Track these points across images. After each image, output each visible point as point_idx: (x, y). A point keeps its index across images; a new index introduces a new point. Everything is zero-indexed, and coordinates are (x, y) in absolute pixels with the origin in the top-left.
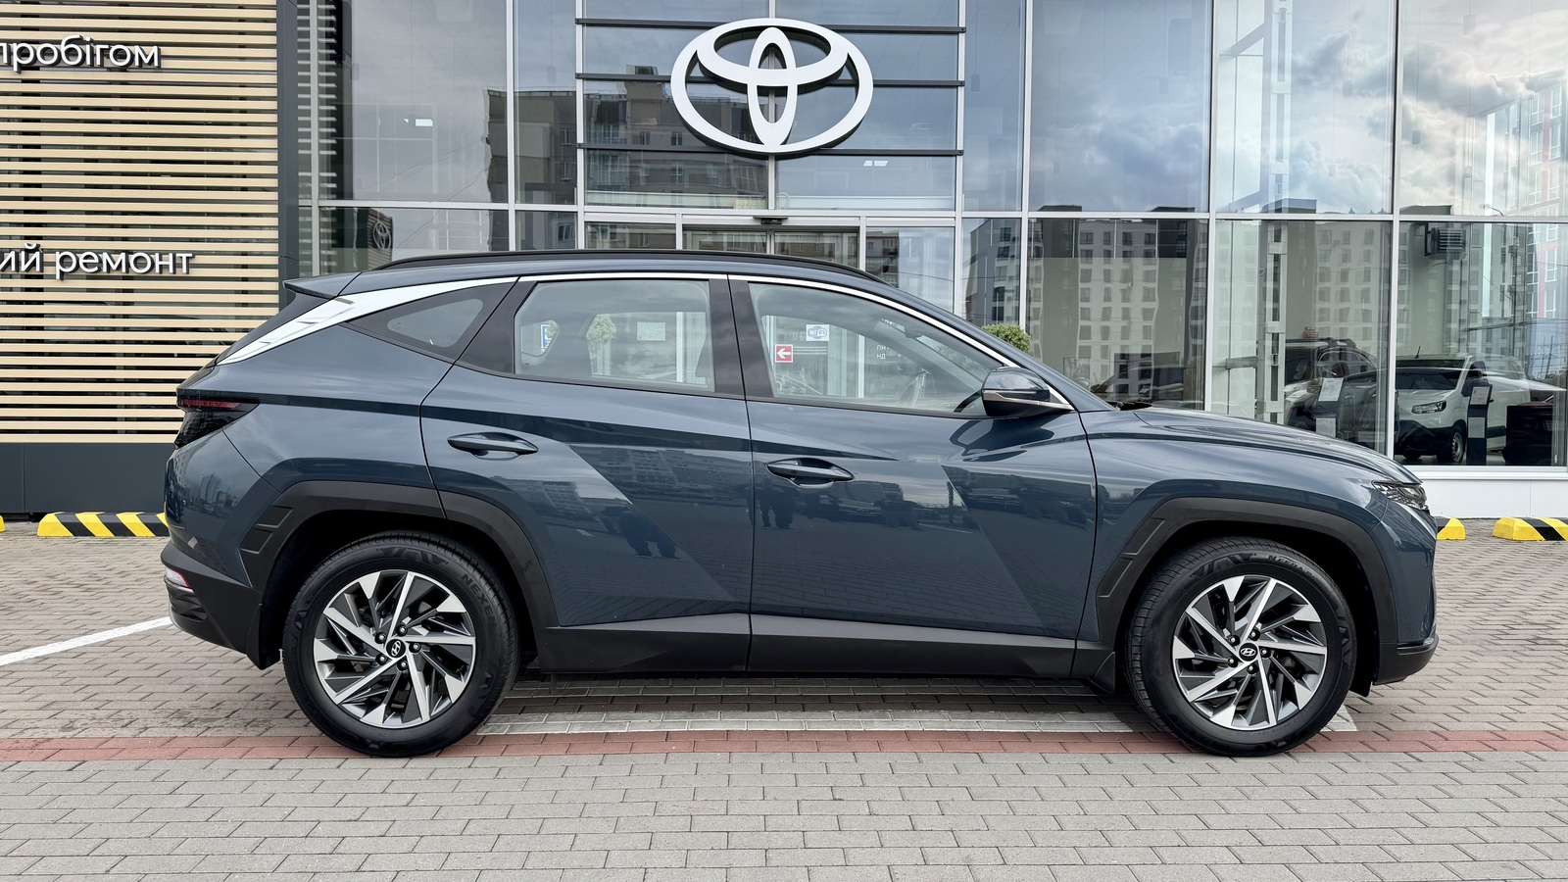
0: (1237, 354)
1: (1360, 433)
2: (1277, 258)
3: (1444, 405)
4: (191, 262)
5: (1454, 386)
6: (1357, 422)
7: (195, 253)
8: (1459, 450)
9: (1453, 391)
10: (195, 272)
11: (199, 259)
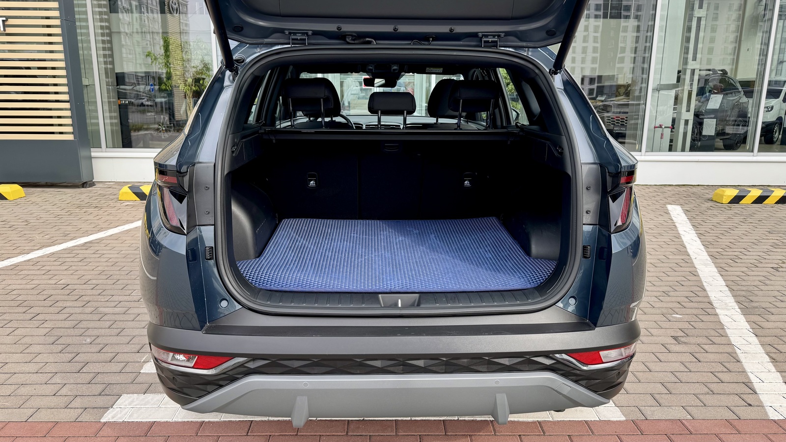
0: (664, 82)
1: (727, 127)
2: (699, 19)
3: (772, 108)
4: (7, 23)
5: (778, 97)
6: (726, 120)
7: (8, 18)
8: (777, 134)
9: (778, 99)
10: (9, 30)
11: (11, 22)
